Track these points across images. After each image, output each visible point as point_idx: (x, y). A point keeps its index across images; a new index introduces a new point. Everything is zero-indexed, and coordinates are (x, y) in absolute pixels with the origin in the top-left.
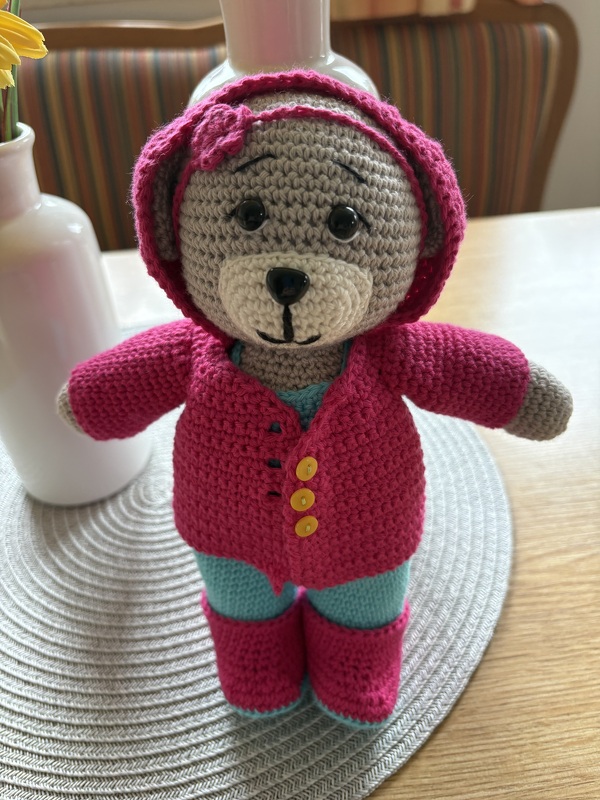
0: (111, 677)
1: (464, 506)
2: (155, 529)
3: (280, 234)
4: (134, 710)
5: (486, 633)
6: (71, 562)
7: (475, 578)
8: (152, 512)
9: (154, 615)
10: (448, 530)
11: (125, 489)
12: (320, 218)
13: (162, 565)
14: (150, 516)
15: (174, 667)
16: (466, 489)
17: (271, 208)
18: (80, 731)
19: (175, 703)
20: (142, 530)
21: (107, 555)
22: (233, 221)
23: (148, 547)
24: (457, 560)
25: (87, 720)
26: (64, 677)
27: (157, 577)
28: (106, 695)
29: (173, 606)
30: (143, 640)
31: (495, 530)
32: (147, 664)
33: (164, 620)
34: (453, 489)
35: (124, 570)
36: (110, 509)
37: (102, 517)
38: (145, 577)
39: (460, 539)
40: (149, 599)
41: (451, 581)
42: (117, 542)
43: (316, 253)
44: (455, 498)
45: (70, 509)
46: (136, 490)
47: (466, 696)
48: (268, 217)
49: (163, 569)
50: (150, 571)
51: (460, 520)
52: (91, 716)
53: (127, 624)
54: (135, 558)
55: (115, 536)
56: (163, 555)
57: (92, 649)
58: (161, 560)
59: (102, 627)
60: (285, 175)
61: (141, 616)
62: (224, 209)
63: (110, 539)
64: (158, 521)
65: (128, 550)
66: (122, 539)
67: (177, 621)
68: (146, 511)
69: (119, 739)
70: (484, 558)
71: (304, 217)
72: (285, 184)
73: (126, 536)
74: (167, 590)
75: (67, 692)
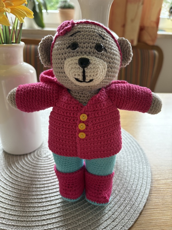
0: (24, 206)
1: (136, 164)
2: (42, 163)
3: (82, 51)
4: (30, 216)
5: (144, 201)
6: (15, 170)
7: (140, 184)
8: (41, 158)
9: (40, 188)
10: (131, 170)
11: (34, 151)
12: (93, 47)
13: (43, 173)
14: (41, 159)
15: (45, 204)
16: (137, 159)
17: (80, 44)
18: (12, 221)
19: (44, 215)
20: (38, 163)
21: (26, 169)
22: (69, 49)
23: (39, 168)
24: (134, 179)
25: (15, 218)
26: (9, 204)
27: (41, 177)
28: (22, 211)
29: (46, 185)
30: (35, 195)
31: (146, 171)
32: (36, 203)
33: (43, 189)
34: (133, 159)
35: (31, 174)
36: (29, 157)
37: (26, 159)
38: (38, 176)
39: (135, 173)
40: (38, 183)
41: (133, 184)
42: (30, 166)
43: (92, 56)
44: (134, 161)
45: (17, 156)
46: (37, 152)
47: (139, 219)
48: (79, 47)
49: (44, 175)
50: (39, 175)
51: (135, 168)
52: (16, 217)
53: (31, 190)
54: (35, 171)
55: (29, 164)
56: (44, 171)
57: (18, 197)
58: (43, 172)
59: (23, 190)
60: (83, 36)
61: (35, 188)
62: (67, 46)
63: (28, 165)
64: (43, 161)
65: (33, 168)
66: (32, 165)
67: (47, 190)
68: (40, 158)
69: (25, 225)
70: (143, 179)
71: (89, 46)
72: (83, 38)
73: (33, 164)
74: (44, 181)
75: (9, 209)
